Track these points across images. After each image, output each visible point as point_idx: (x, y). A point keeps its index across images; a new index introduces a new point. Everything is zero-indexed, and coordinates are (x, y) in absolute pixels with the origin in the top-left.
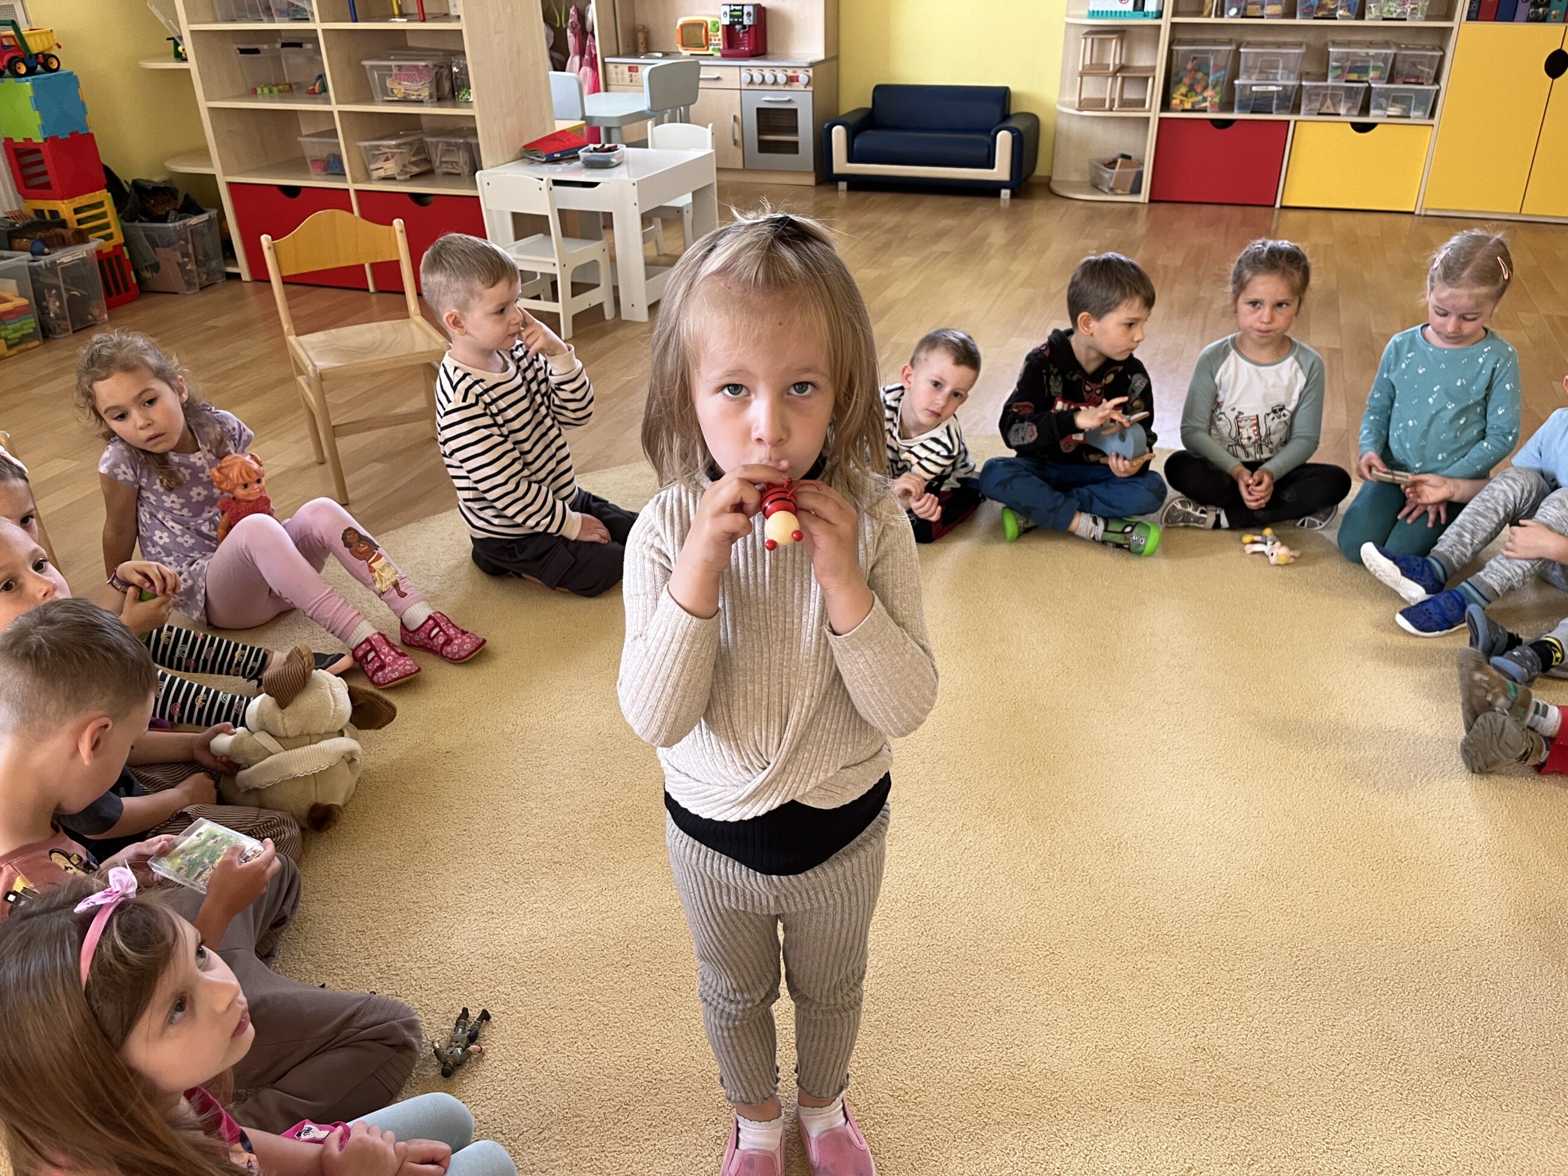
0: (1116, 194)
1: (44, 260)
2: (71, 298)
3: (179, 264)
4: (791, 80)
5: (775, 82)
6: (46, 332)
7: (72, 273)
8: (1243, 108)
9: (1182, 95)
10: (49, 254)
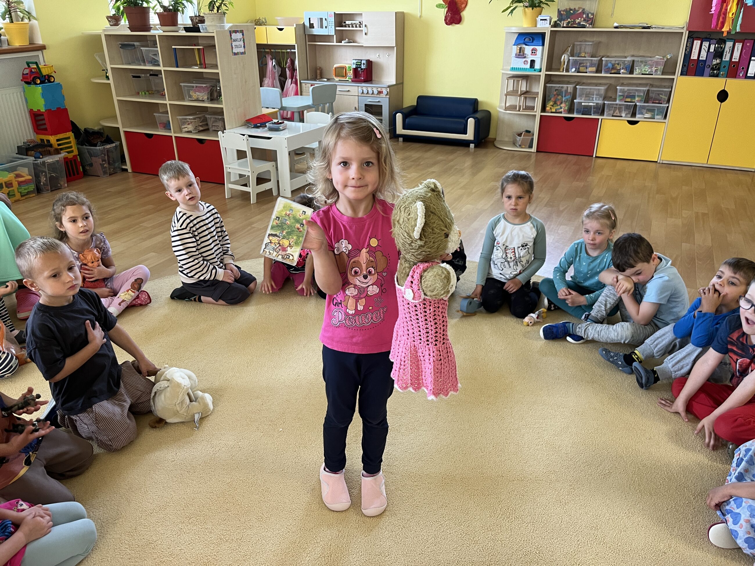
0: (522, 148)
1: (39, 161)
2: (51, 178)
3: (101, 164)
4: (380, 92)
5: (373, 93)
6: (39, 190)
7: (52, 166)
8: (578, 112)
9: (551, 105)
10: (42, 158)
